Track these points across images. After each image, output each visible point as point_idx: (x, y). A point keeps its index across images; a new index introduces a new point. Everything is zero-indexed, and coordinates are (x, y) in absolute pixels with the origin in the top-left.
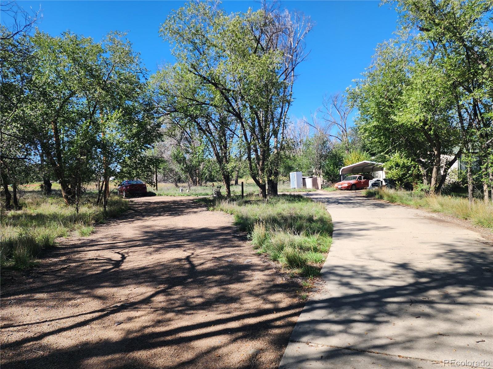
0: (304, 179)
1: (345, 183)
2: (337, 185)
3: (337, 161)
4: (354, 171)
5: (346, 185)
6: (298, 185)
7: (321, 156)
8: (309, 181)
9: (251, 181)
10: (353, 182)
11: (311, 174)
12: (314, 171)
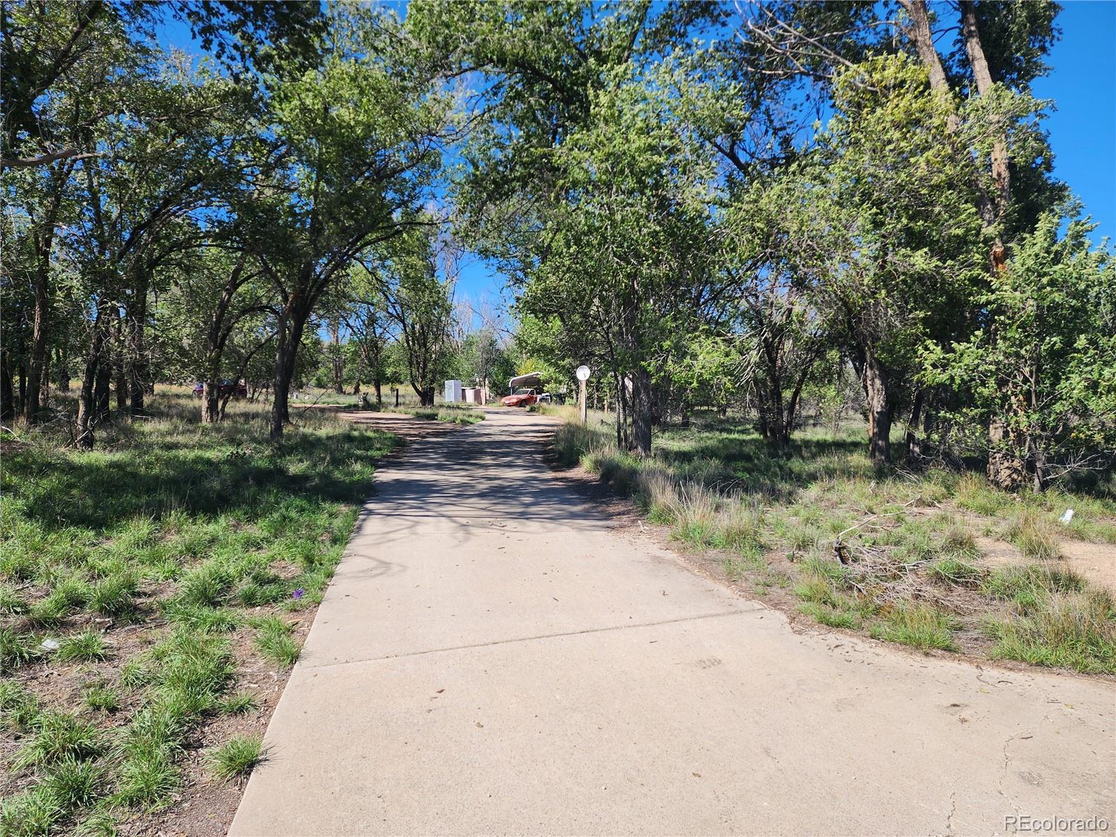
0: (463, 390)
1: (514, 398)
2: (506, 400)
3: (508, 368)
4: (527, 382)
5: (515, 401)
6: (456, 398)
7: (487, 361)
8: (470, 394)
9: (411, 388)
10: (523, 396)
11: (473, 384)
12: (477, 380)
